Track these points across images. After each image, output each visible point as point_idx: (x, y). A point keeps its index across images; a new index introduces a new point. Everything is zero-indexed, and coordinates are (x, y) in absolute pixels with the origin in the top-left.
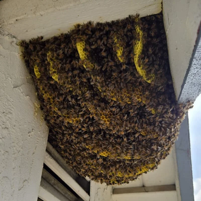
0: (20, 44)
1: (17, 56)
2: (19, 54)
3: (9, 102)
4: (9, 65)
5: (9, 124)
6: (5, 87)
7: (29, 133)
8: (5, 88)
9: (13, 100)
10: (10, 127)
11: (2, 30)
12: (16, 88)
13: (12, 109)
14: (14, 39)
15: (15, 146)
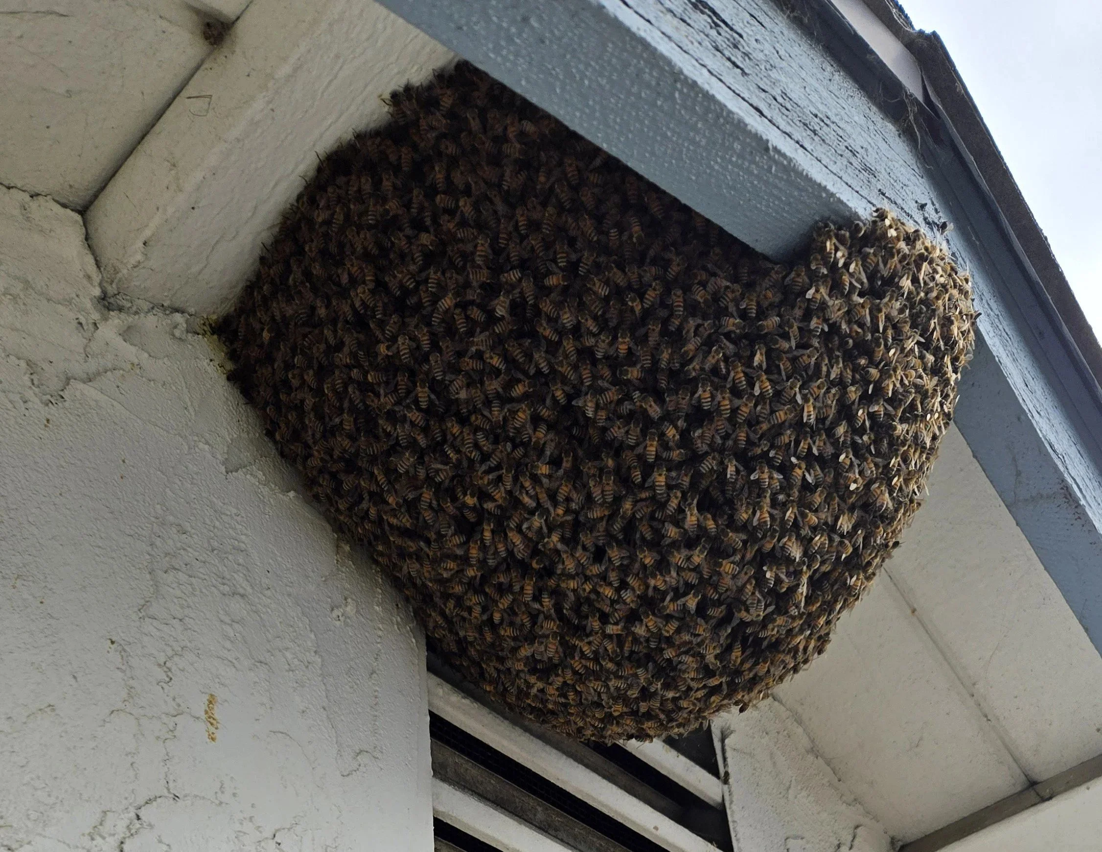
0: (205, 328)
1: (209, 369)
2: (211, 360)
3: (223, 516)
4: (189, 404)
5: (245, 582)
6: (197, 474)
7: (332, 610)
8: (195, 476)
9: (238, 509)
10: (251, 591)
11: (127, 300)
12: (237, 471)
13: (243, 537)
14: (178, 317)
15: (287, 649)
